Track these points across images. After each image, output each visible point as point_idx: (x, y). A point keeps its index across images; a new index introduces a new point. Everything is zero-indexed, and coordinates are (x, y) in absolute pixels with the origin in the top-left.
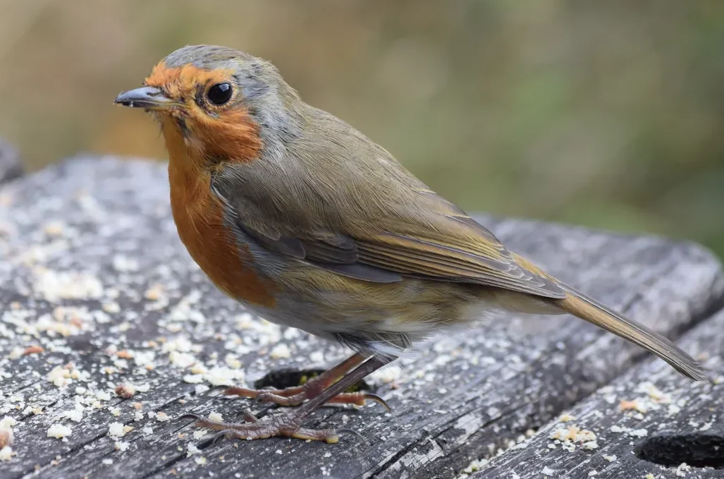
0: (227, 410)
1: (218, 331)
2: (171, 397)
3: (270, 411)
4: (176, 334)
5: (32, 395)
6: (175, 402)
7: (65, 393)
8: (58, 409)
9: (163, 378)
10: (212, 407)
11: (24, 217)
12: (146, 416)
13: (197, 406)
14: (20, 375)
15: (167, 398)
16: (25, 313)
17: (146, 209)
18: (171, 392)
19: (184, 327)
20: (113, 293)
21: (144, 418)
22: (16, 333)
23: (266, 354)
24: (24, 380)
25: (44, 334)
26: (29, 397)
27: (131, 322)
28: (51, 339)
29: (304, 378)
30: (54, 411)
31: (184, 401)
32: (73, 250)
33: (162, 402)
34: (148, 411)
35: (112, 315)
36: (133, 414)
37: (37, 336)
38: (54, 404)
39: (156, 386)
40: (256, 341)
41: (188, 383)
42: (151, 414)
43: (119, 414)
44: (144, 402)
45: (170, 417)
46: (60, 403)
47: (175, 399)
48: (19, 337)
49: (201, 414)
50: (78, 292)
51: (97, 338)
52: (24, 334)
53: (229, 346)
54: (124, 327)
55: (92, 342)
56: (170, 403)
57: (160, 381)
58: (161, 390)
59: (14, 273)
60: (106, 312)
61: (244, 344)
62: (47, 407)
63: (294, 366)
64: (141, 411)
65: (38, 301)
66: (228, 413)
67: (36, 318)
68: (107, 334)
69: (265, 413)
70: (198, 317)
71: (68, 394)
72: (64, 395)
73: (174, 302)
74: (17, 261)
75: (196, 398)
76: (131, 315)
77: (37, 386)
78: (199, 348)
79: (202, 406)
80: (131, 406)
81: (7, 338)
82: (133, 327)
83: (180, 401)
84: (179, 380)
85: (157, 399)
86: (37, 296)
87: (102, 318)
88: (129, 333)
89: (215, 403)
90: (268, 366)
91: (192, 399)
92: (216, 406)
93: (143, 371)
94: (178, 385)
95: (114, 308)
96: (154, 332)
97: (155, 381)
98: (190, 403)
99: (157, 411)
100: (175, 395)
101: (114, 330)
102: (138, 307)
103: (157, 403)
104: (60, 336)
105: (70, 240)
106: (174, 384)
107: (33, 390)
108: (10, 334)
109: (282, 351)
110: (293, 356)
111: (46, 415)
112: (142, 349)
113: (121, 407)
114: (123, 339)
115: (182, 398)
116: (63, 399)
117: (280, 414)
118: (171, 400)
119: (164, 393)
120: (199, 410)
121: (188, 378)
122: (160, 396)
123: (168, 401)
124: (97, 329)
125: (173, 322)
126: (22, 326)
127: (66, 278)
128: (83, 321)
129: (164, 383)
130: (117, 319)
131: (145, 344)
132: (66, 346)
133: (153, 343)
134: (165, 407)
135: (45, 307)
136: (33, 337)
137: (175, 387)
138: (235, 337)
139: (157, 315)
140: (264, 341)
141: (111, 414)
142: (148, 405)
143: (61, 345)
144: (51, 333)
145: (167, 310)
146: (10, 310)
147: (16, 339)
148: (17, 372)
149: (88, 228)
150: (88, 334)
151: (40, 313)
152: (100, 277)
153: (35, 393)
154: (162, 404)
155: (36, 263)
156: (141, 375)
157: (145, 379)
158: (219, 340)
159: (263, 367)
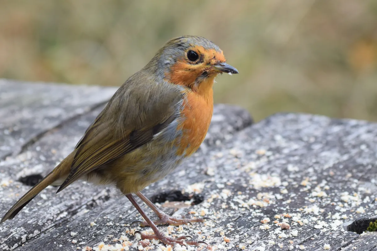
0: (333, 242)
1: (332, 201)
2: (307, 237)
3: (353, 241)
4: (313, 203)
5: (243, 239)
6: (310, 239)
7: (259, 237)
8: (254, 245)
9: (305, 227)
10: (326, 241)
11: (248, 147)
12: (295, 248)
13: (319, 241)
14: (238, 229)
15: (306, 237)
16: (244, 197)
17: (306, 139)
18: (308, 234)
19: (317, 199)
20: (285, 184)
21: (294, 249)
22: (239, 207)
23: (354, 212)
24: (240, 231)
25: (251, 207)
26: (241, 240)
27: (293, 198)
28: (255, 209)
29: (371, 223)
30: (252, 246)
31: (313, 239)
32: (269, 162)
33: (303, 239)
34: (296, 245)
35: (284, 195)
36: (289, 247)
37: (248, 208)
38: (253, 243)
39: (301, 231)
40: (350, 205)
41: (316, 229)
42: (297, 246)
43: (282, 247)
44: (295, 240)
45: (306, 247)
46: (256, 243)
47: (309, 237)
48: (240, 209)
49: (321, 244)
50: (269, 184)
51: (276, 208)
52: (243, 207)
53: (337, 208)
54: (289, 201)
55: (273, 210)
56: (307, 240)
57: (303, 229)
58: (303, 233)
59: (241, 175)
60: (281, 194)
61: (344, 207)
62: (249, 245)
63: (366, 217)
64: (293, 245)
65: (251, 190)
66: (333, 243)
67: (249, 199)
68: (281, 205)
69: (351, 242)
70: (324, 194)
71: (260, 238)
72: (258, 238)
73: (313, 187)
74: (243, 169)
75: (319, 236)
76: (293, 195)
77: (246, 234)
78: (322, 210)
79: (321, 240)
80: (288, 242)
81: (234, 210)
82: (293, 201)
83: (312, 238)
84: (312, 227)
85: (301, 238)
86: (251, 187)
87: (279, 197)
88: (291, 205)
89: (328, 239)
90: (354, 218)
91: (317, 237)
92: (328, 240)
93: (296, 224)
94: (311, 230)
95: (285, 191)
96: (303, 203)
97: (301, 229)
98: (316, 239)
99: (300, 244)
100: (310, 236)
101: (284, 203)
102: (296, 190)
103: (301, 240)
104: (259, 208)
105: (268, 157)
106: (310, 230)
107: (243, 236)
108: (236, 208)
109: (361, 210)
110: (367, 212)
111: (249, 249)
112: (296, 212)
113: (284, 243)
114: (288, 207)
115: (313, 237)
116: (257, 240)
117: (358, 243)
118: (308, 238)
119: (304, 234)
120: (320, 243)
121: (316, 227)
122: (303, 236)
123: (306, 239)
124: (277, 203)
125: (312, 197)
126: (242, 204)
127: (264, 177)
128: (270, 199)
129: (305, 229)
130: (286, 197)
131: (298, 210)
132: (261, 212)
133: (301, 209)
134: (304, 241)
135: (253, 193)
136: (246, 208)
137: (310, 231)
138: (340, 204)
139: (305, 194)
140: (354, 205)
141: (279, 247)
142: (296, 241)
143: (259, 212)
144: (254, 206)
145: (310, 191)
146: (237, 195)
147: (238, 210)
148: (237, 227)
149: (278, 150)
150: (272, 206)
151: (251, 196)
152: (281, 176)
153: (244, 238)
154: (303, 241)
155: (252, 170)
156: (295, 226)
157: (296, 227)
158: (333, 205)
159: (352, 219)
